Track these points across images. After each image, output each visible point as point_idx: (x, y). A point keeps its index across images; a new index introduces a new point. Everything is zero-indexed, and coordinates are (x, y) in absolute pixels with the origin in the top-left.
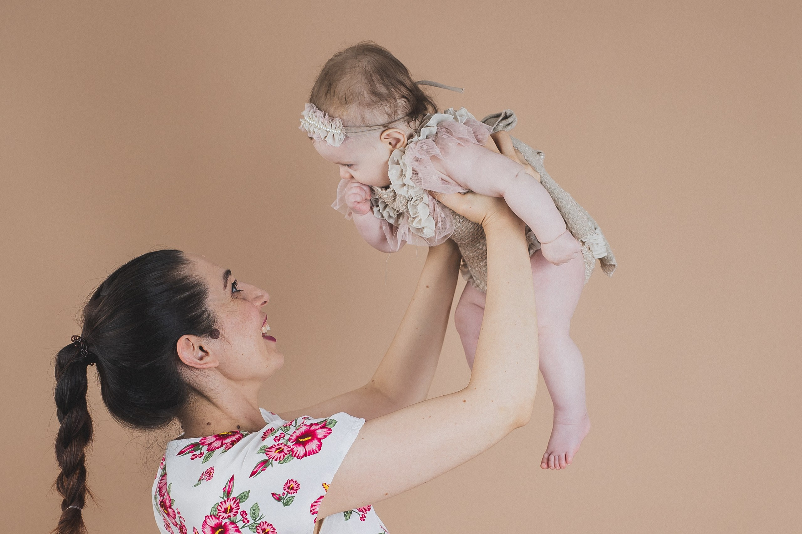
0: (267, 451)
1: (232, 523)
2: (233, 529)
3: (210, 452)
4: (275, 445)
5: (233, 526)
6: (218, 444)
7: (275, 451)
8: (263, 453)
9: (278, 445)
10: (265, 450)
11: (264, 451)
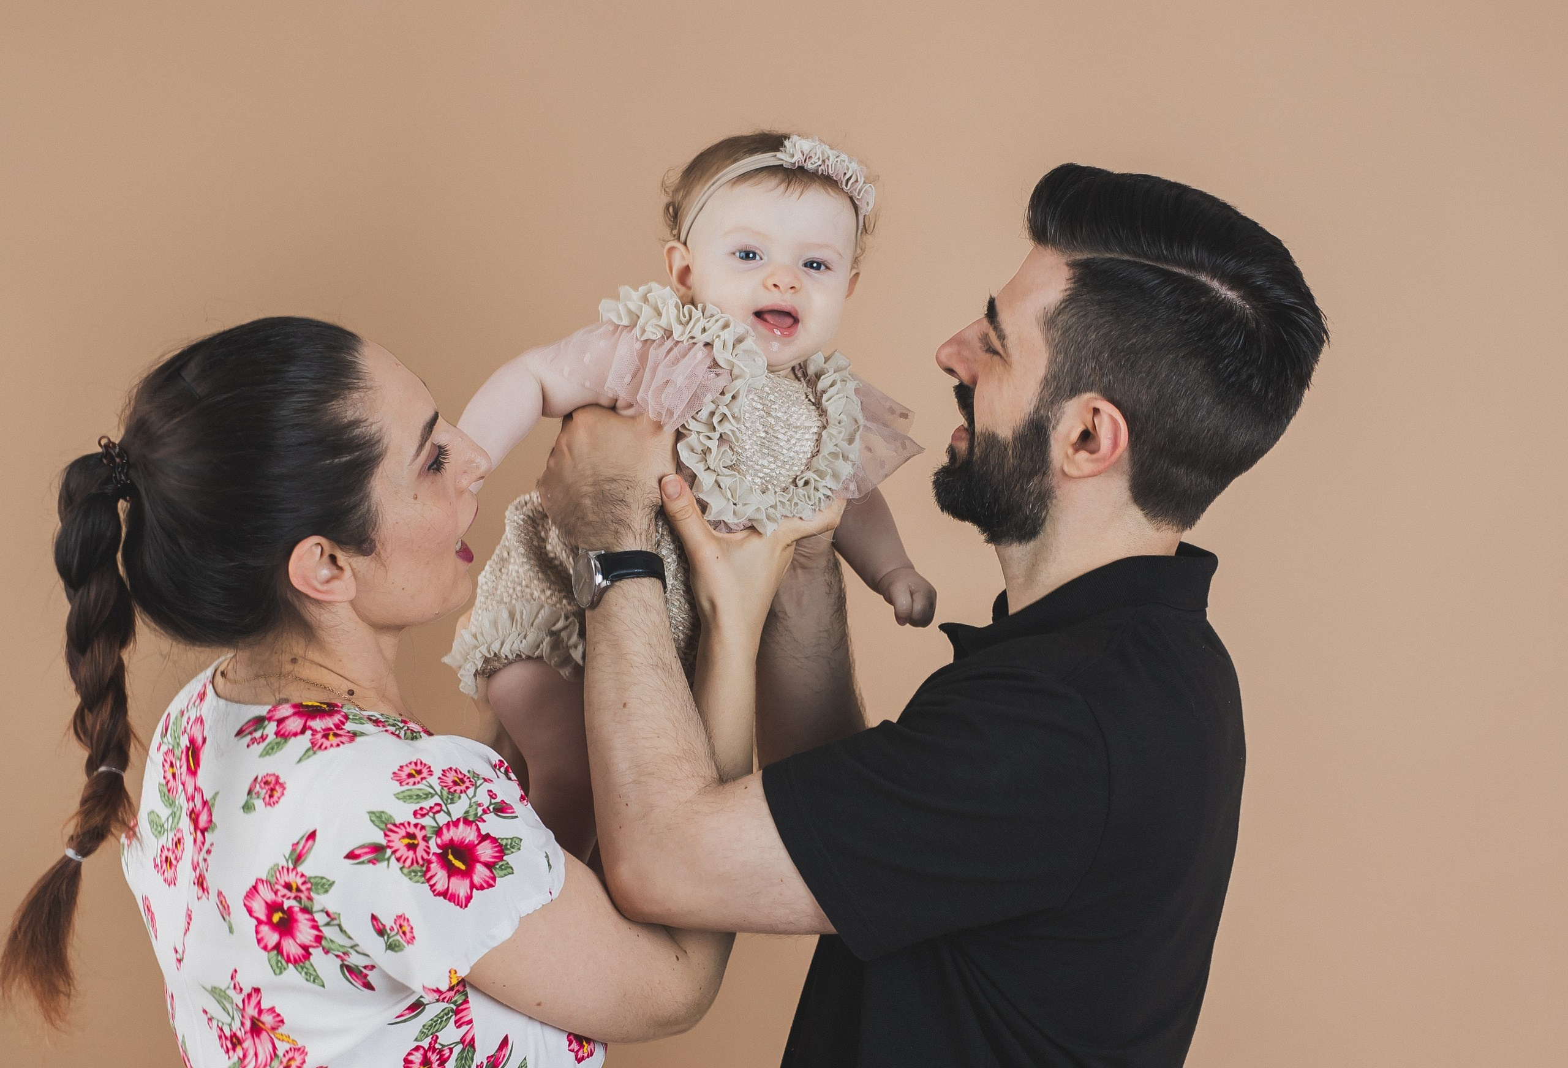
0: (389, 827)
1: (305, 910)
2: (306, 922)
3: (279, 739)
4: (409, 823)
5: (307, 916)
6: (295, 724)
7: (403, 837)
8: (381, 829)
9: (416, 825)
10: (386, 825)
11: (383, 826)
